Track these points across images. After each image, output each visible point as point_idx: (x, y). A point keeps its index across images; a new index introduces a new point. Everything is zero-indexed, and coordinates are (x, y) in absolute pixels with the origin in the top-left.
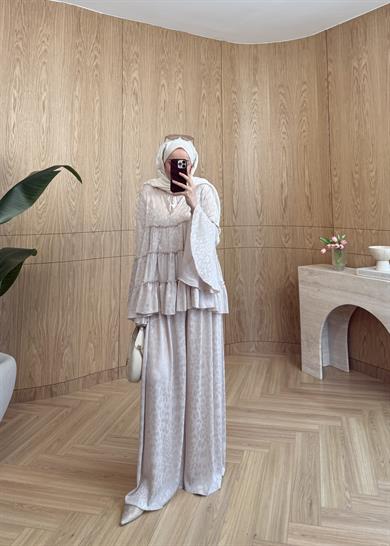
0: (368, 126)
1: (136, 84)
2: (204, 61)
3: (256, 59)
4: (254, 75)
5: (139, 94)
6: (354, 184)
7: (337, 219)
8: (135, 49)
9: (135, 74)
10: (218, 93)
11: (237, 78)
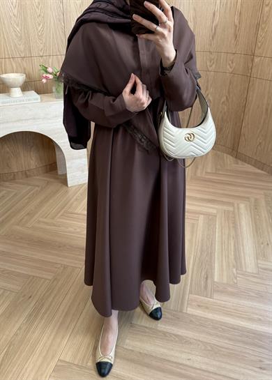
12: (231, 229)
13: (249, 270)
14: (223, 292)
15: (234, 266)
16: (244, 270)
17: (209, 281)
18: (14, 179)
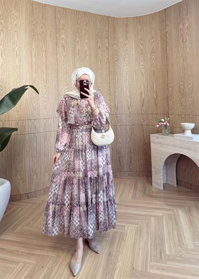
12: (174, 224)
13: (189, 247)
14: (173, 260)
15: (179, 246)
16: (186, 247)
17: (163, 255)
18: (20, 200)
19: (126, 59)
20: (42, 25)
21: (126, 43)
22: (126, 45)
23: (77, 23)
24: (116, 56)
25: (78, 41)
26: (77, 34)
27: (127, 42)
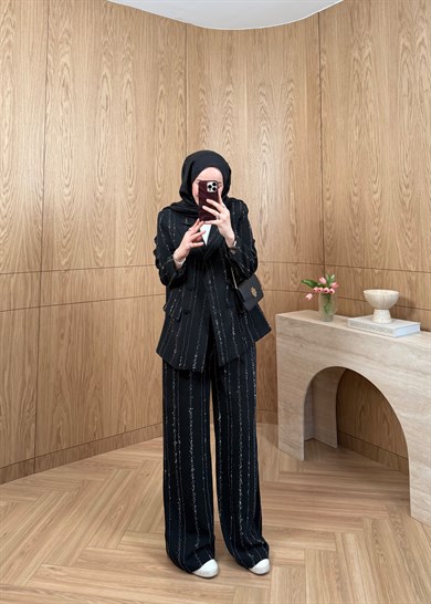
0: (372, 135)
1: (66, 72)
2: (162, 48)
3: (230, 49)
4: (228, 70)
5: (71, 88)
6: (352, 210)
7: (330, 254)
8: (66, 24)
9: (66, 59)
10: (181, 92)
11: (206, 72)
19: (227, 128)
20: (8, 26)
21: (228, 89)
22: (228, 94)
23: (106, 32)
24: (203, 120)
25: (105, 76)
26: (104, 59)
27: (230, 88)
